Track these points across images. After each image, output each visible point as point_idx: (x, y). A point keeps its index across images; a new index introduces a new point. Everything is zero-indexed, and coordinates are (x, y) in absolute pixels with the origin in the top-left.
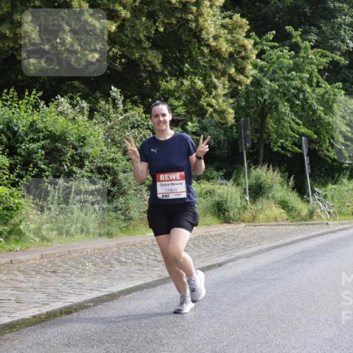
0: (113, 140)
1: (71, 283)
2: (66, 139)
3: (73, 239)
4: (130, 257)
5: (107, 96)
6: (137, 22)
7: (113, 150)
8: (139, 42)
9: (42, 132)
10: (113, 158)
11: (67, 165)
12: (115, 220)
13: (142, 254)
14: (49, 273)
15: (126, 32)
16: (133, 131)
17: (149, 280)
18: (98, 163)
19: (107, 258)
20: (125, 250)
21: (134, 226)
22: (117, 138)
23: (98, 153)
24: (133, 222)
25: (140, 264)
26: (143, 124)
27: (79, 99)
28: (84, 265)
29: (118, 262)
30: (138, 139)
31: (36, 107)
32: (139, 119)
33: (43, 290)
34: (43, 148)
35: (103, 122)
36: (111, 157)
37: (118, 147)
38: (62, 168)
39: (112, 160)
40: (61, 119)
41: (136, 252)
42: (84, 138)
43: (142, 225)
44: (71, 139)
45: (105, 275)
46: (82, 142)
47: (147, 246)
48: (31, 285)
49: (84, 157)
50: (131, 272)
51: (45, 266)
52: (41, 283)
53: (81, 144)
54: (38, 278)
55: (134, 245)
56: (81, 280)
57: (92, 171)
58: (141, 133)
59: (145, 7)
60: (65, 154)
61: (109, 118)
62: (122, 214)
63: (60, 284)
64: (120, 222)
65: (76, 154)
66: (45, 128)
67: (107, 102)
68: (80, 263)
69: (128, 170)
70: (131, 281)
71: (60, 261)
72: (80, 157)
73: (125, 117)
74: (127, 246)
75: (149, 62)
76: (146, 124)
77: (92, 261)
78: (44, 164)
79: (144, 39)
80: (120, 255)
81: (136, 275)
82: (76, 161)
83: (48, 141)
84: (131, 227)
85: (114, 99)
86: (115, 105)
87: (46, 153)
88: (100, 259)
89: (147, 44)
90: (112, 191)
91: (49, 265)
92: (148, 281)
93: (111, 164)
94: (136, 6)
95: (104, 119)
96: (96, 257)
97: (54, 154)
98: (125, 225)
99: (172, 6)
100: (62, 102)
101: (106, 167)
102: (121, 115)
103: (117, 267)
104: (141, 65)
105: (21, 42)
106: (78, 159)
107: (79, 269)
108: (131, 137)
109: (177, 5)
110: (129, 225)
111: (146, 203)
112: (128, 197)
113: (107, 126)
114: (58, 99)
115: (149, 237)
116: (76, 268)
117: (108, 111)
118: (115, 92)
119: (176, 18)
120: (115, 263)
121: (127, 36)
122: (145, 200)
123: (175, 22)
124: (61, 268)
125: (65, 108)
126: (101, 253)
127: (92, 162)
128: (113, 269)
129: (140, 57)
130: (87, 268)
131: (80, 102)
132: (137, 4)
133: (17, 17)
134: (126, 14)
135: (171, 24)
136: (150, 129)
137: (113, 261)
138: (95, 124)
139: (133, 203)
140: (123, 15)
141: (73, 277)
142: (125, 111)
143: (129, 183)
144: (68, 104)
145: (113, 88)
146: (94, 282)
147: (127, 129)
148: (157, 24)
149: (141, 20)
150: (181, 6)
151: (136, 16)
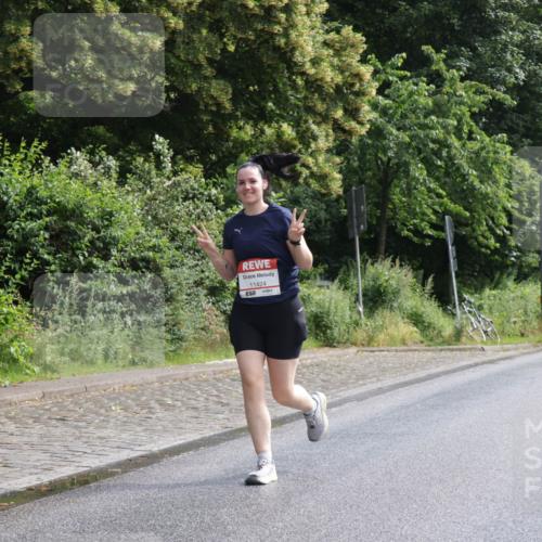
0: (155, 217)
1: (89, 437)
2: (82, 216)
3: (92, 369)
4: (179, 397)
5: (147, 148)
6: (195, 37)
7: (154, 233)
8: (197, 67)
9: (46, 203)
10: (154, 246)
11: (84, 255)
13: (199, 392)
14: (54, 422)
15: (176, 52)
16: (187, 203)
17: (208, 433)
18: (132, 252)
19: (144, 398)
20: (172, 387)
21: (186, 350)
22: (162, 214)
23: (133, 236)
24: (184, 344)
25: (195, 409)
26: (202, 194)
27: (104, 153)
28: (108, 409)
29: (161, 404)
30: (193, 216)
31: (37, 165)
32: (196, 186)
33: (45, 447)
34: (46, 228)
35: (140, 190)
36: (151, 244)
37: (163, 228)
38: (75, 259)
39: (153, 248)
40: (75, 185)
41: (189, 390)
42: (111, 214)
43: (199, 349)
44: (91, 215)
45: (140, 425)
46: (107, 219)
47: (206, 381)
48: (25, 439)
49: (109, 243)
50: (181, 421)
51: (49, 410)
52: (41, 437)
53: (106, 223)
54: (38, 429)
55: (187, 379)
56: (104, 433)
57: (121, 265)
58: (198, 208)
59: (207, 12)
60: (80, 238)
61: (149, 184)
62: (168, 331)
63: (70, 439)
64: (165, 343)
65: (98, 239)
66: (51, 197)
67: (147, 159)
68: (101, 408)
69: (178, 264)
70: (180, 435)
71: (72, 402)
72: (104, 243)
73: (174, 183)
74: (175, 380)
75: (212, 97)
76: (206, 193)
77: (120, 404)
78: (49, 254)
79: (204, 63)
80: (164, 394)
81: (189, 425)
82: (98, 249)
83: (55, 218)
84: (182, 352)
85: (158, 155)
86: (159, 166)
87: (51, 237)
88: (133, 400)
89: (209, 72)
91: (55, 409)
92: (207, 435)
93: (151, 254)
94: (192, 11)
95: (141, 185)
96: (127, 398)
97: (65, 238)
98: (173, 348)
99: (248, 12)
100: (77, 159)
101: (143, 259)
102: (169, 179)
103: (160, 413)
104: (201, 103)
105: (14, 66)
106: (102, 245)
107: (101, 415)
108: (183, 213)
109: (257, 10)
110: (178, 348)
111: (205, 314)
112: (178, 305)
113: (145, 196)
114: (72, 154)
115: (209, 366)
116: (96, 413)
117: (149, 173)
118: (161, 144)
119: (255, 30)
120: (157, 406)
121: (178, 57)
122: (204, 310)
123: (252, 38)
124: (72, 413)
125: (82, 168)
126: (135, 391)
127: (122, 250)
128: (154, 416)
129: (199, 90)
130: (113, 414)
131: (105, 159)
132: (194, 8)
133: (10, 27)
134: (176, 23)
135: (246, 40)
136: (212, 201)
137: (153, 404)
138: (128, 192)
139: (184, 315)
140: (173, 25)
141: (91, 428)
142: (175, 173)
143: (179, 284)
144: (86, 162)
145: (157, 136)
146: (124, 436)
147: (177, 200)
148: (225, 40)
149: (200, 33)
150: (262, 13)
151: (192, 27)
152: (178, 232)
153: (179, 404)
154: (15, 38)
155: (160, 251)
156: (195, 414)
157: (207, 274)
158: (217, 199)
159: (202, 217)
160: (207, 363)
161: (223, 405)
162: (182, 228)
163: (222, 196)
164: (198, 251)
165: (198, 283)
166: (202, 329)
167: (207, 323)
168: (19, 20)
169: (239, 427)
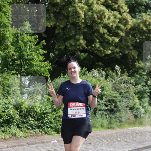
0: (115, 88)
1: (98, 149)
3: (97, 130)
4: (122, 138)
5: (113, 69)
6: (128, 38)
7: (115, 92)
8: (128, 47)
12: (115, 122)
13: (127, 137)
14: (88, 144)
15: (122, 42)
16: (124, 84)
18: (109, 98)
19: (112, 138)
20: (119, 135)
21: (123, 125)
22: (117, 87)
23: (109, 94)
24: (123, 123)
25: (126, 142)
26: (129, 82)
27: (101, 70)
28: (103, 141)
29: (117, 140)
30: (126, 88)
31: (84, 74)
32: (127, 80)
35: (111, 81)
36: (114, 96)
37: (118, 91)
39: (115, 97)
40: (94, 80)
41: (124, 136)
42: (103, 87)
43: (127, 124)
45: (112, 146)
47: (129, 134)
49: (103, 95)
50: (123, 145)
53: (102, 90)
54: (84, 146)
55: (123, 133)
56: (102, 148)
57: (106, 101)
58: (127, 85)
59: (132, 31)
61: (114, 79)
62: (118, 120)
63: (93, 149)
64: (117, 123)
67: (113, 72)
68: (101, 140)
69: (121, 101)
70: (123, 149)
71: (92, 139)
72: (101, 95)
73: (121, 79)
74: (120, 133)
75: (132, 55)
76: (130, 82)
77: (106, 140)
79: (130, 45)
80: (117, 137)
81: (125, 147)
82: (100, 97)
84: (122, 125)
85: (116, 71)
86: (117, 74)
88: (109, 138)
89: (131, 48)
90: (114, 110)
91: (88, 141)
92: (130, 150)
93: (114, 98)
94: (127, 31)
95: (112, 79)
96: (107, 138)
98: (120, 124)
99: (144, 31)
100: (95, 72)
101: (112, 100)
102: (119, 78)
103: (117, 143)
104: (129, 56)
105: (78, 47)
106: (101, 96)
107: (101, 143)
108: (123, 87)
109: (146, 30)
110: (121, 124)
111: (129, 115)
112: (121, 112)
113: (113, 82)
114: (93, 71)
115: (130, 129)
116: (99, 142)
117: (114, 76)
118: (117, 68)
119: (145, 36)
120: (116, 140)
121: (123, 44)
122: (128, 114)
123: (144, 38)
124: (93, 142)
125: (96, 75)
126: (110, 136)
127: (106, 97)
128: (115, 144)
129: (129, 53)
130: (104, 142)
131: (102, 72)
132: (128, 30)
133: (77, 37)
134: (123, 34)
135: (142, 39)
136: (131, 84)
137: (114, 140)
138: (108, 81)
139: (123, 115)
140: (121, 35)
141: (98, 146)
142: (121, 76)
143: (122, 107)
144: (97, 73)
145: (117, 66)
146: (107, 149)
147: (122, 83)
148: (136, 39)
149: (129, 37)
150: (147, 31)
151: (127, 35)
152: (122, 92)
153: (122, 140)
154: (79, 40)
155: (117, 97)
156: (127, 143)
157: (129, 104)
158: (133, 83)
159: (129, 88)
160: (129, 128)
161: (134, 141)
162: (123, 91)
163: (134, 82)
164: (127, 98)
165: (127, 107)
166: (128, 119)
167: (129, 117)
168: (80, 35)
169: (139, 148)
